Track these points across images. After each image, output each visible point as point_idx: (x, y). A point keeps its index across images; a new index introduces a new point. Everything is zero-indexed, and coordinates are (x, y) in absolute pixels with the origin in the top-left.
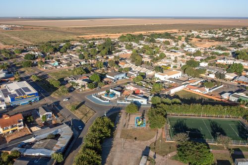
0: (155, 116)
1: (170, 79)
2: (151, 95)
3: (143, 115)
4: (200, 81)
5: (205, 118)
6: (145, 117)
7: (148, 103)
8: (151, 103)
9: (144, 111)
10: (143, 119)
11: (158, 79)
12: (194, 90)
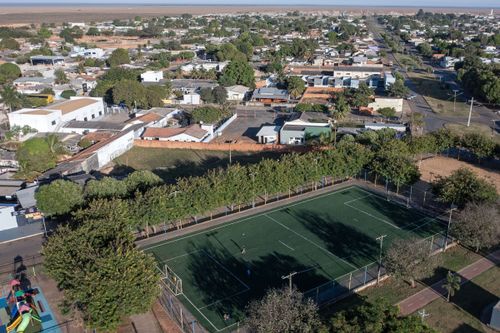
0: (100, 262)
1: (73, 124)
2: (24, 186)
3: (24, 283)
4: (170, 116)
5: (267, 207)
6: (34, 285)
7: (21, 221)
8: (37, 216)
9: (18, 259)
10: (30, 301)
11: (27, 130)
12: (173, 139)
